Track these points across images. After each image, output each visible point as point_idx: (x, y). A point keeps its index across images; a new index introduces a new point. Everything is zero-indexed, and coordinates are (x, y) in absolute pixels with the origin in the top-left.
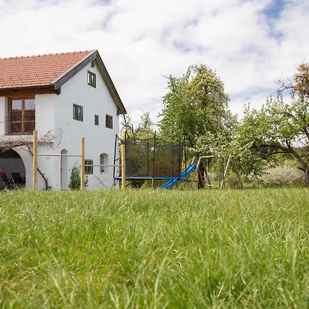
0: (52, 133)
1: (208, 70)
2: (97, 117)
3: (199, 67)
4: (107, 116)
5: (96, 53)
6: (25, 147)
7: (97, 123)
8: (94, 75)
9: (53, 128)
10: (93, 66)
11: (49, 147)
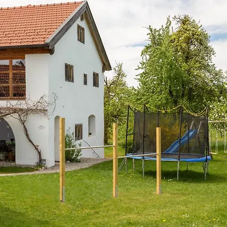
0: (46, 99)
1: (192, 20)
2: (85, 76)
3: (182, 17)
4: (94, 74)
5: (86, 5)
6: (16, 115)
7: (85, 83)
8: (83, 29)
9: (47, 93)
10: (82, 19)
11: (43, 114)
